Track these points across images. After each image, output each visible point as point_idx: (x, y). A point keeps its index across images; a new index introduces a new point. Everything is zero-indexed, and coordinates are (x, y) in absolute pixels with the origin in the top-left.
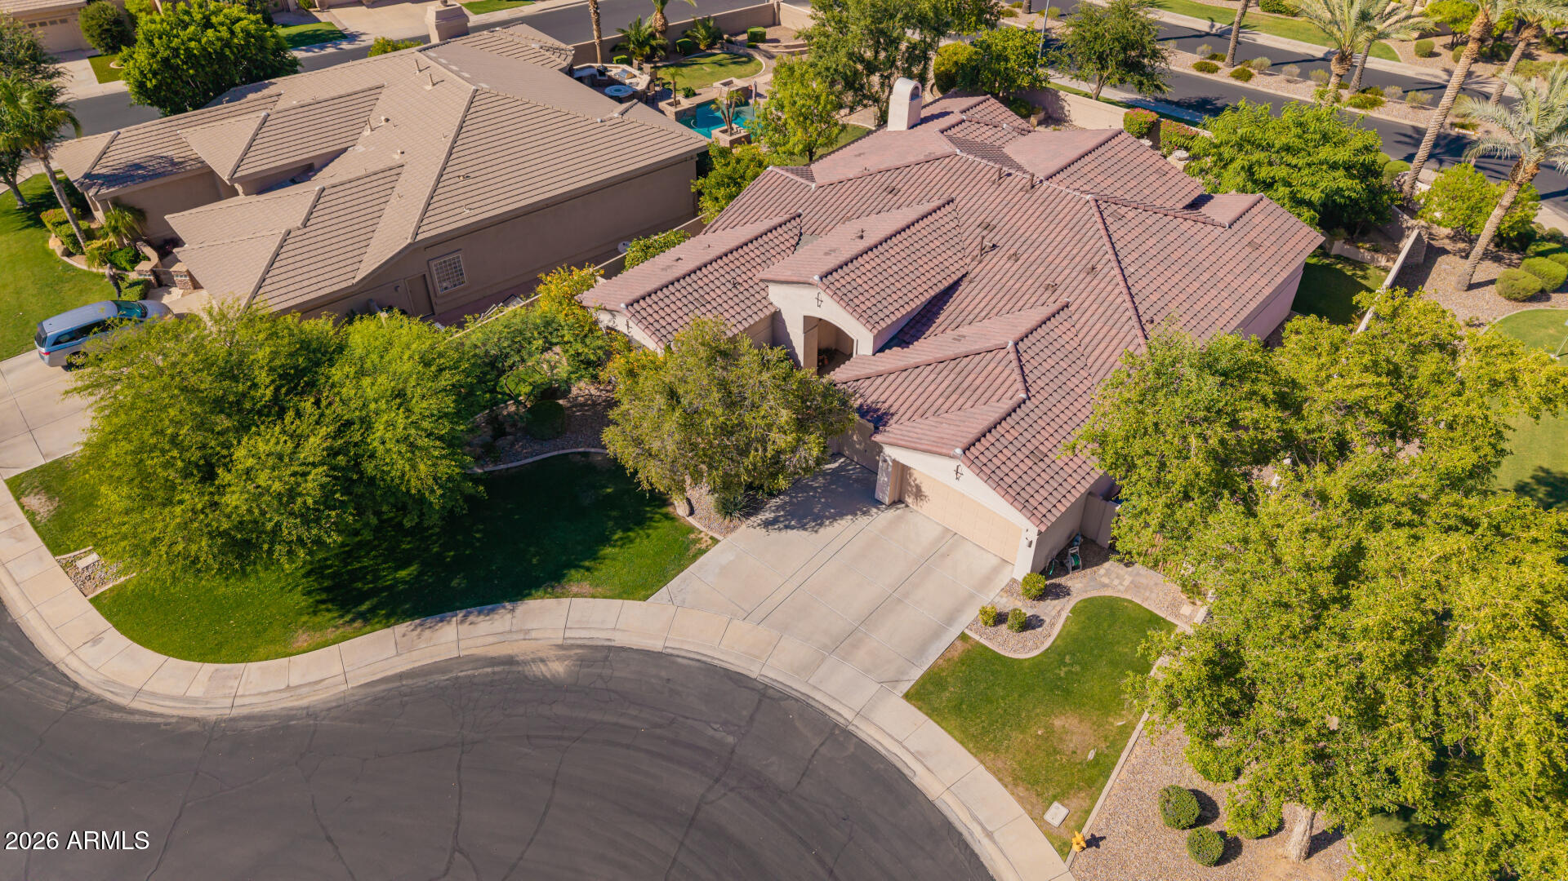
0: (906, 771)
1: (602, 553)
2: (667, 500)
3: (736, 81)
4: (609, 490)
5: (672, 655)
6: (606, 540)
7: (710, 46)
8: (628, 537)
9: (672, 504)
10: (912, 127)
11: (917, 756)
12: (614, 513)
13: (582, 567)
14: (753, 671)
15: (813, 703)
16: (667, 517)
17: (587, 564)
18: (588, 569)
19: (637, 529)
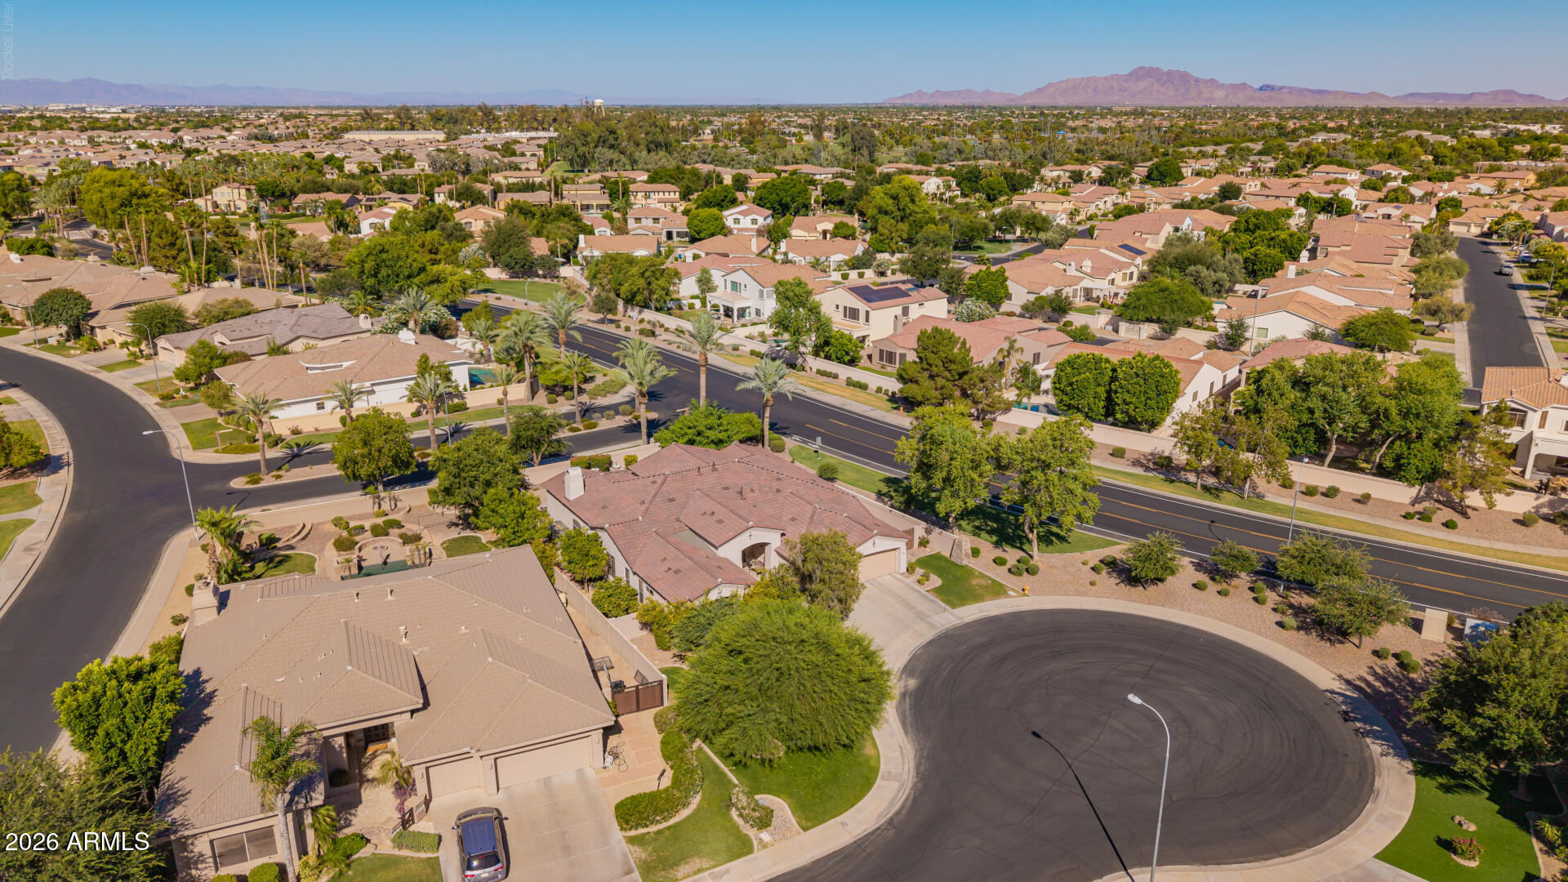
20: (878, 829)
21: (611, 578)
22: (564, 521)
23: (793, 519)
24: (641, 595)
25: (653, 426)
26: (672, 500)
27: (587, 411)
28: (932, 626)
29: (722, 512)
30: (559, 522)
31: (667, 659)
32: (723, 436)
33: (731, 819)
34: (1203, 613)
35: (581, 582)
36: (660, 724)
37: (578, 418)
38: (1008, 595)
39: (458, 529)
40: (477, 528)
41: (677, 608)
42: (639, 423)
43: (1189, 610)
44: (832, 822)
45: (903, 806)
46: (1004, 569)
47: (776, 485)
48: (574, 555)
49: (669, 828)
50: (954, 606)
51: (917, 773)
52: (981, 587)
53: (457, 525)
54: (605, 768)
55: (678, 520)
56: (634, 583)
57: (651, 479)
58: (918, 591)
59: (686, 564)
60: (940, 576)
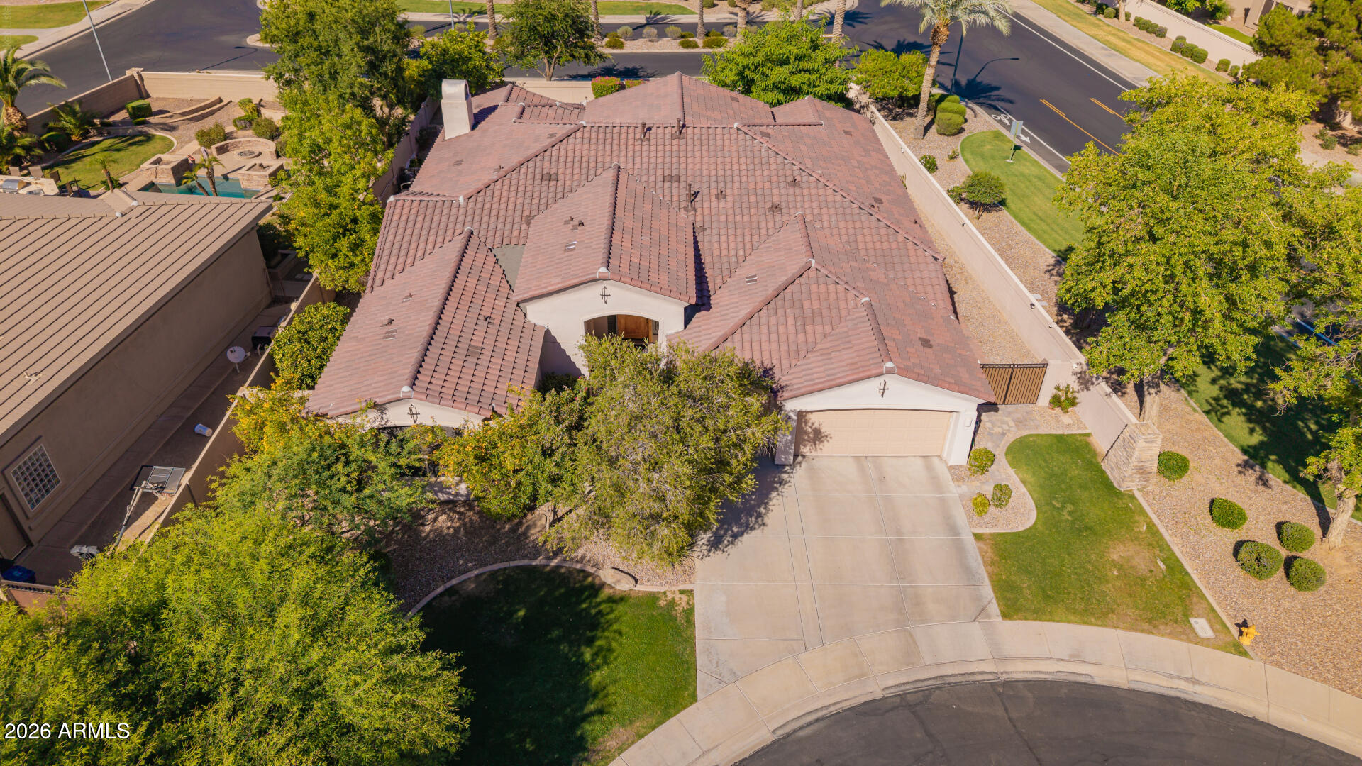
0: (1082, 679)
1: (594, 683)
2: (592, 586)
3: (165, 157)
4: (521, 613)
5: (788, 735)
6: (583, 668)
7: (85, 135)
8: (601, 649)
9: (603, 585)
10: (473, 127)
11: (1074, 658)
12: (556, 633)
13: (592, 714)
14: (874, 689)
15: (952, 680)
16: (612, 600)
17: (592, 707)
18: (601, 712)
19: (599, 634)
23: (751, 279)
38: (1186, 633)
46: (1225, 540)
50: (1012, 612)
52: (1128, 572)
57: (559, 129)
60: (1043, 503)
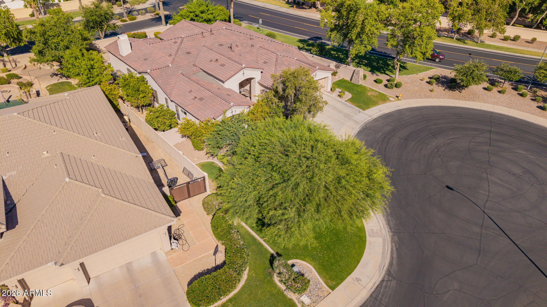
20: (383, 281)
21: (156, 105)
22: (122, 70)
23: (265, 63)
24: (178, 115)
25: (168, 18)
26: (189, 53)
27: (130, 12)
28: (356, 122)
29: (223, 60)
30: (119, 71)
31: (202, 157)
32: (210, 17)
33: (275, 286)
34: (497, 104)
35: (137, 107)
36: (206, 206)
37: (125, 15)
38: (391, 101)
39: (58, 78)
40: (68, 77)
41: (207, 124)
42: (160, 17)
43: (488, 103)
44: (349, 279)
45: (392, 258)
46: (381, 86)
47: (250, 42)
48: (130, 91)
49: (230, 300)
50: (364, 109)
51: (390, 228)
52: (374, 96)
53: (57, 75)
54: (172, 249)
55: (195, 65)
56: (172, 107)
57: (173, 41)
58: (341, 102)
59: (207, 94)
60: (349, 92)
